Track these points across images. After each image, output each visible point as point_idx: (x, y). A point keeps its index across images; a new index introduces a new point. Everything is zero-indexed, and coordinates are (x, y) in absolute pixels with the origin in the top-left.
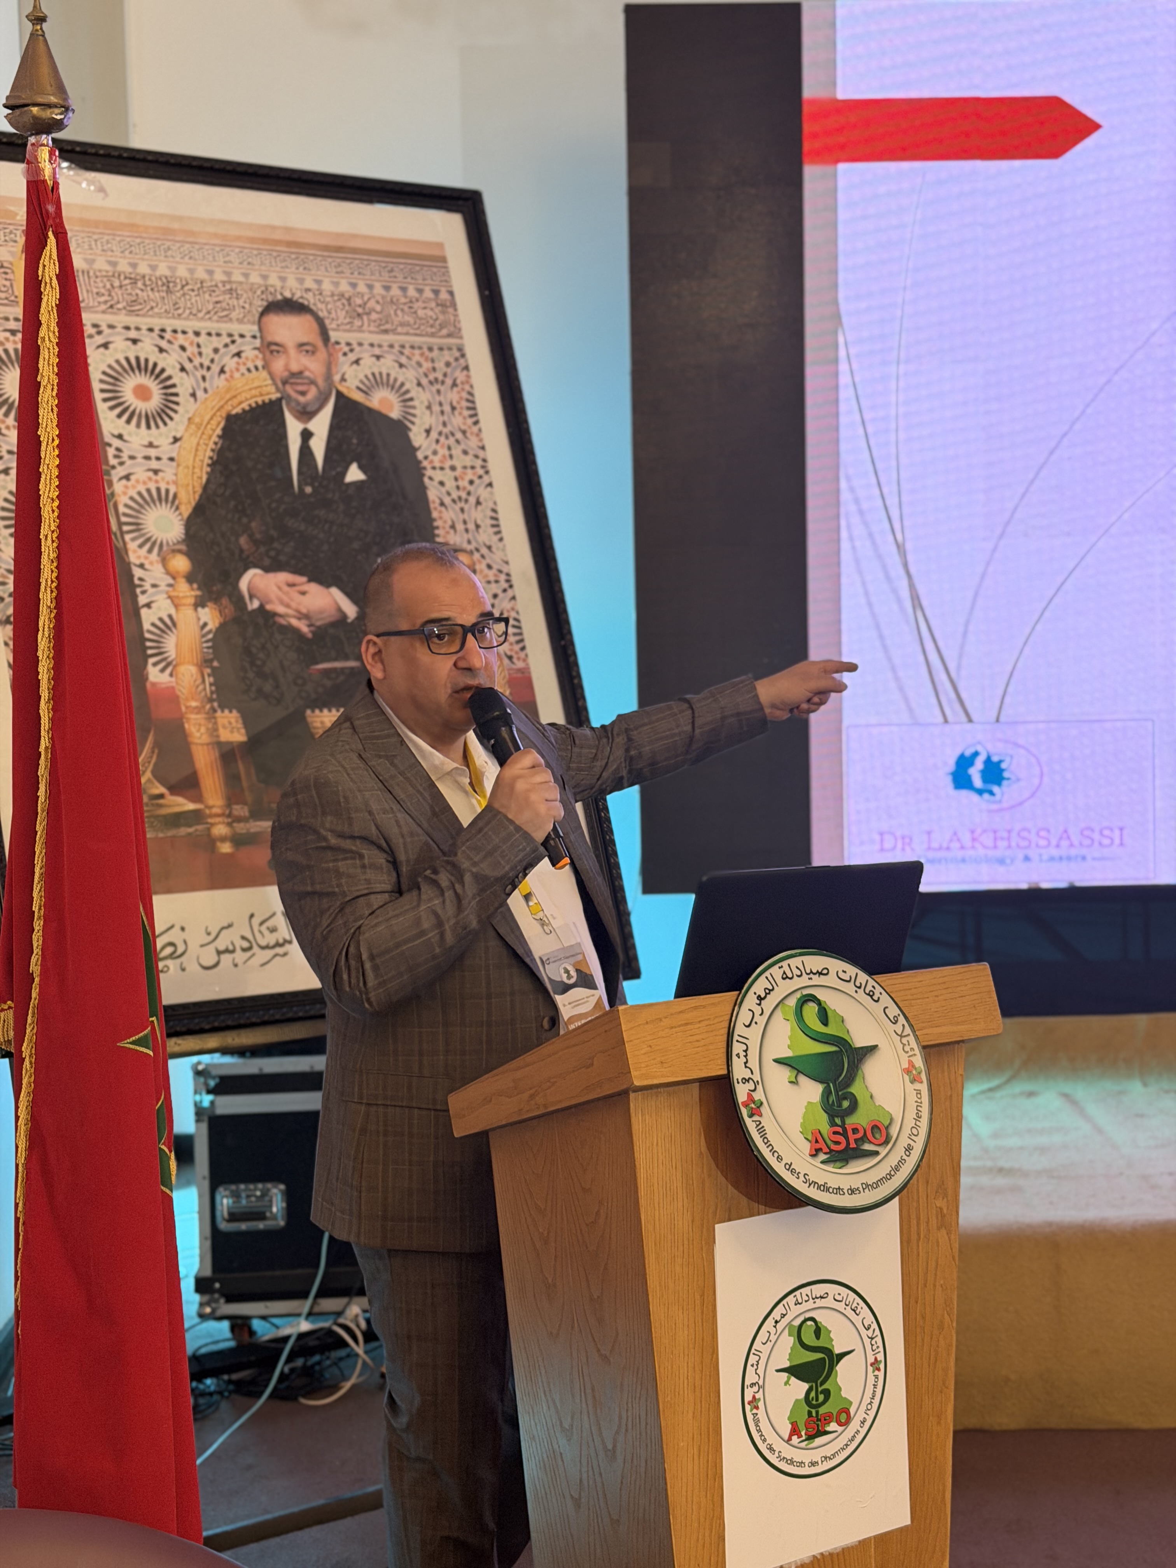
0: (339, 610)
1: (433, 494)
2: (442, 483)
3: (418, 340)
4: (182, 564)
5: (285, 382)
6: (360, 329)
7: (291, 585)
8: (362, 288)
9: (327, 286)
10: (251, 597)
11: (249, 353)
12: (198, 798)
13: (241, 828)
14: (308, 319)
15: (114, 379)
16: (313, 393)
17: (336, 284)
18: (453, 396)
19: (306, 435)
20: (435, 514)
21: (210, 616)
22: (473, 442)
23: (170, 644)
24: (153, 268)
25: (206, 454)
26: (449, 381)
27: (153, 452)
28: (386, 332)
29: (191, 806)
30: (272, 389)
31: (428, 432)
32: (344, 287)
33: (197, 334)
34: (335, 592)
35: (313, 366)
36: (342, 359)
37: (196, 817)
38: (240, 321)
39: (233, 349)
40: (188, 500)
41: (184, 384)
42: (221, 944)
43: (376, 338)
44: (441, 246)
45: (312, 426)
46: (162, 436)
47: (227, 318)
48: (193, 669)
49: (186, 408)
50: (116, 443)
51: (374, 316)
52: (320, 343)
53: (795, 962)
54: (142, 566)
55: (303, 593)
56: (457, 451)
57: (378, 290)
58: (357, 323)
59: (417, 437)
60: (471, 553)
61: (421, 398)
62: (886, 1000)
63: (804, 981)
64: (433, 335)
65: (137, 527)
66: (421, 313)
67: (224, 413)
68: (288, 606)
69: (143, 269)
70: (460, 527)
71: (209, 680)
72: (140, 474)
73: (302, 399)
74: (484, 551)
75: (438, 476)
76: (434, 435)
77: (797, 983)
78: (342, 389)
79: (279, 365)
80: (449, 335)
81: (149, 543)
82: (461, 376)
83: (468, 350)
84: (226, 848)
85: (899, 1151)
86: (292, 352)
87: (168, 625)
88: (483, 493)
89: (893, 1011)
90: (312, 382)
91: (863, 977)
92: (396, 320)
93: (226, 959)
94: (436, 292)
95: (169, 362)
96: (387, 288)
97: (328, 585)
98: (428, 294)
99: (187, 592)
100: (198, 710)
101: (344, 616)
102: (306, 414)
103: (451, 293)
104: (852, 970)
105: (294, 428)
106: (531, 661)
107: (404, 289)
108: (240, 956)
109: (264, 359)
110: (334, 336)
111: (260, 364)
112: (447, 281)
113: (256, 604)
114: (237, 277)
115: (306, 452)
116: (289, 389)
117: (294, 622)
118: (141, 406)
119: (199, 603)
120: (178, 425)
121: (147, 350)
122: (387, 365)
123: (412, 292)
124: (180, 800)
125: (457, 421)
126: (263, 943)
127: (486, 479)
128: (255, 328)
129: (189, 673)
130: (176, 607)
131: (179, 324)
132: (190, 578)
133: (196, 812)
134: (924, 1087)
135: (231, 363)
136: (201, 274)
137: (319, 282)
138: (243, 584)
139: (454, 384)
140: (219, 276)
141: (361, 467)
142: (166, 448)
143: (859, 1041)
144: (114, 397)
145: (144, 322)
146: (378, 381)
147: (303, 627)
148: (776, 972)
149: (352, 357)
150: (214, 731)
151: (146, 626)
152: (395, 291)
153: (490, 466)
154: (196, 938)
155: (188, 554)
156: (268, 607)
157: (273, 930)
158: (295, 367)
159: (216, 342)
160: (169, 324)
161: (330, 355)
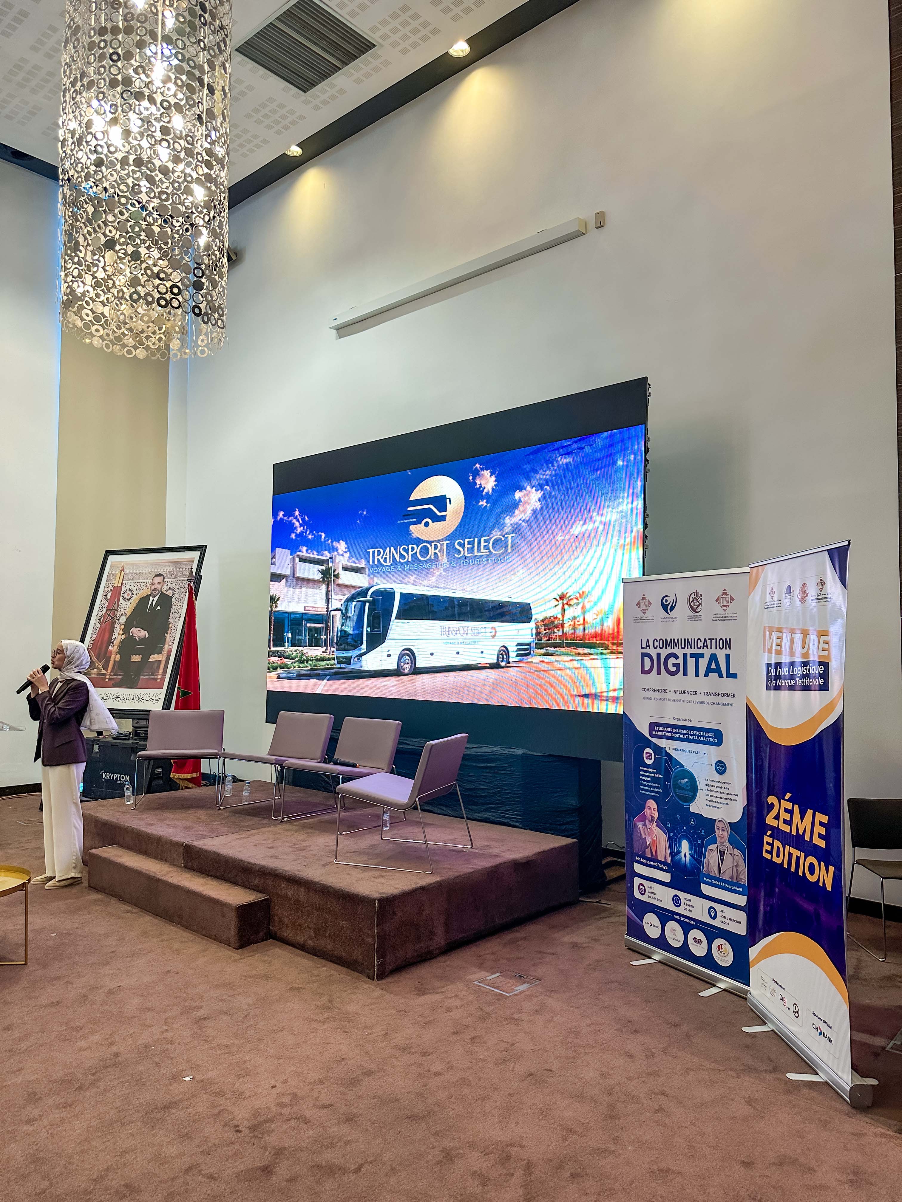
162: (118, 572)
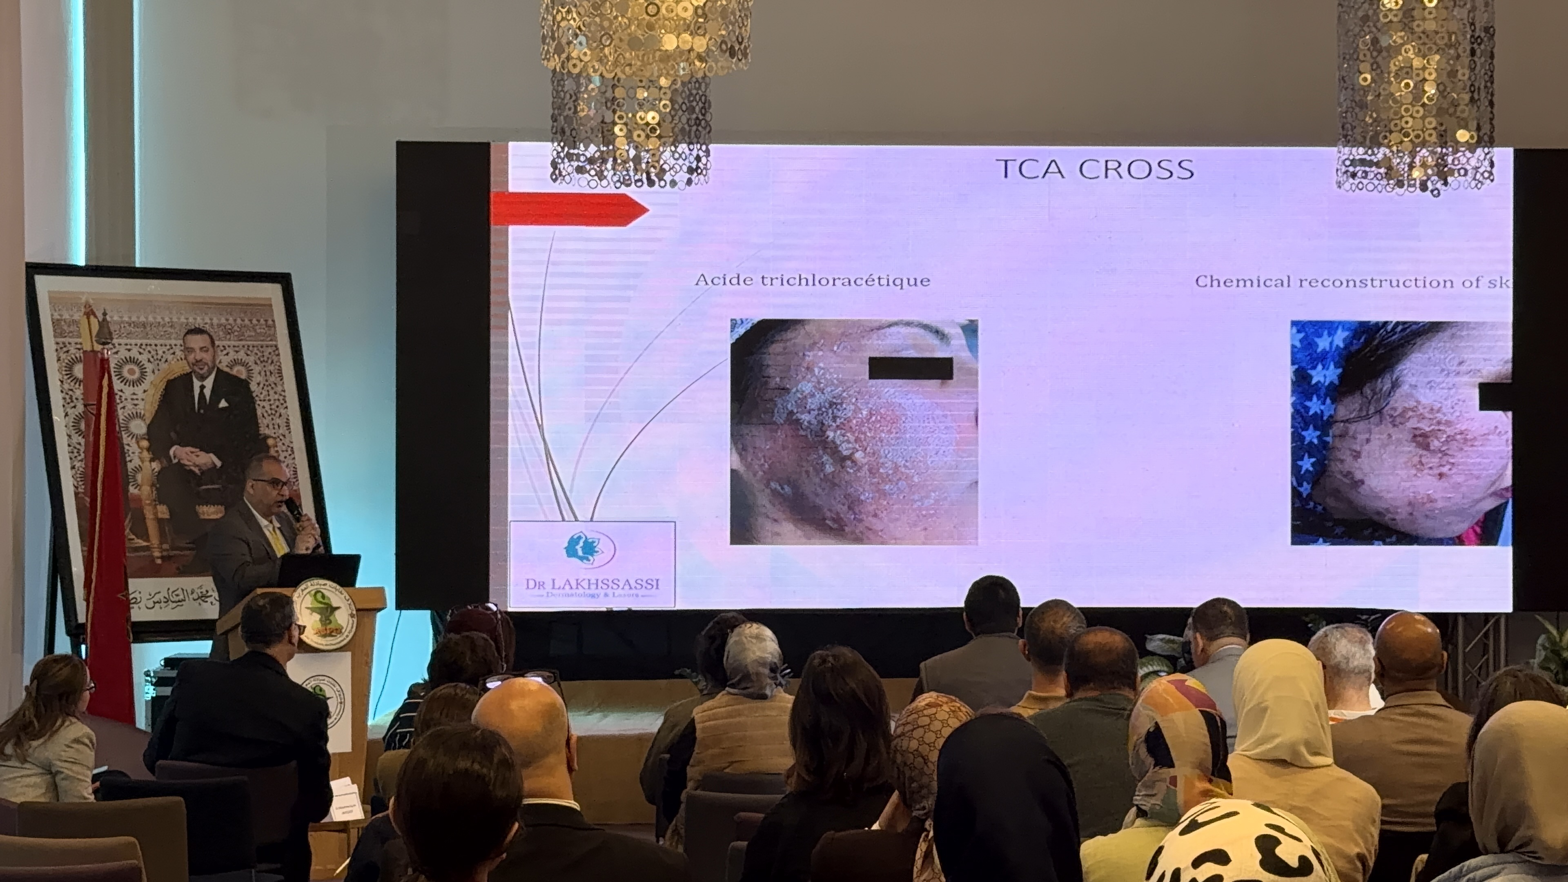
0: (214, 463)
1: (259, 412)
2: (264, 407)
3: (255, 343)
4: (145, 444)
5: (194, 365)
6: (230, 340)
7: (192, 452)
8: (231, 321)
9: (215, 321)
10: (175, 457)
11: (179, 354)
12: (147, 539)
13: (165, 553)
14: (206, 337)
15: (120, 366)
16: (206, 368)
17: (220, 320)
18: (272, 368)
19: (202, 387)
20: (260, 421)
21: (156, 466)
22: (279, 389)
23: (139, 477)
24: (138, 318)
25: (158, 396)
26: (270, 361)
27: (135, 397)
28: (241, 340)
29: (145, 544)
30: (188, 368)
31: (259, 384)
32: (223, 321)
33: (156, 345)
34: (212, 455)
35: (207, 357)
36: (220, 353)
37: (147, 548)
38: (175, 339)
39: (171, 351)
40: (149, 418)
41: (149, 367)
42: (156, 599)
43: (236, 343)
44: (270, 299)
45: (205, 383)
46: (139, 390)
47: (170, 338)
48: (149, 488)
49: (150, 377)
50: (120, 393)
51: (236, 333)
52: (210, 346)
53: (316, 581)
54: (128, 445)
55: (198, 456)
56: (272, 392)
57: (239, 321)
58: (228, 337)
59: (253, 387)
60: (275, 438)
61: (257, 369)
62: (345, 594)
63: (318, 587)
64: (263, 341)
65: (127, 428)
66: (259, 331)
67: (165, 380)
68: (189, 461)
69: (134, 319)
70: (271, 426)
71: (155, 492)
72: (129, 406)
73: (201, 372)
74: (281, 437)
75: (262, 404)
76: (261, 385)
77: (316, 587)
78: (220, 366)
79: (191, 358)
80: (271, 340)
81: (132, 435)
82: (275, 359)
83: (279, 346)
84: (159, 561)
85: (344, 636)
86: (198, 351)
87: (138, 469)
88: (283, 411)
89: (348, 597)
90: (207, 364)
91: (338, 587)
92: (246, 334)
93: (157, 605)
94: (266, 321)
95: (143, 358)
96: (243, 321)
97: (208, 452)
98: (262, 321)
99: (146, 455)
100: (149, 505)
101: (216, 466)
102: (203, 378)
103: (273, 321)
104: (334, 585)
105: (197, 384)
106: (300, 486)
107: (251, 321)
108: (163, 605)
109: (185, 355)
110: (217, 343)
111: (183, 357)
112: (273, 316)
113: (175, 461)
114: (175, 320)
115: (202, 394)
116: (196, 368)
117: (193, 468)
118: (131, 377)
119: (152, 460)
120: (146, 385)
121: (134, 354)
122: (241, 355)
123: (254, 321)
124: (140, 541)
125: (272, 379)
126: (173, 600)
127: (285, 405)
128: (181, 342)
129: (146, 489)
130: (142, 461)
131: (149, 342)
132: (148, 450)
133: (147, 546)
134: (355, 620)
135: (170, 357)
136: (159, 319)
137: (211, 319)
138: (171, 452)
139: (272, 362)
140: (167, 319)
141: (226, 401)
142: (140, 395)
143: (335, 605)
144: (120, 375)
145: (133, 342)
146: (236, 362)
147: (196, 470)
148: (309, 584)
149: (225, 352)
150: (156, 514)
151: (130, 470)
152: (247, 322)
153: (287, 399)
154: (145, 596)
155: (148, 440)
156: (182, 462)
157: (177, 595)
158: (198, 358)
159: (165, 349)
160: (144, 341)
161: (215, 352)
162: (78, 316)
